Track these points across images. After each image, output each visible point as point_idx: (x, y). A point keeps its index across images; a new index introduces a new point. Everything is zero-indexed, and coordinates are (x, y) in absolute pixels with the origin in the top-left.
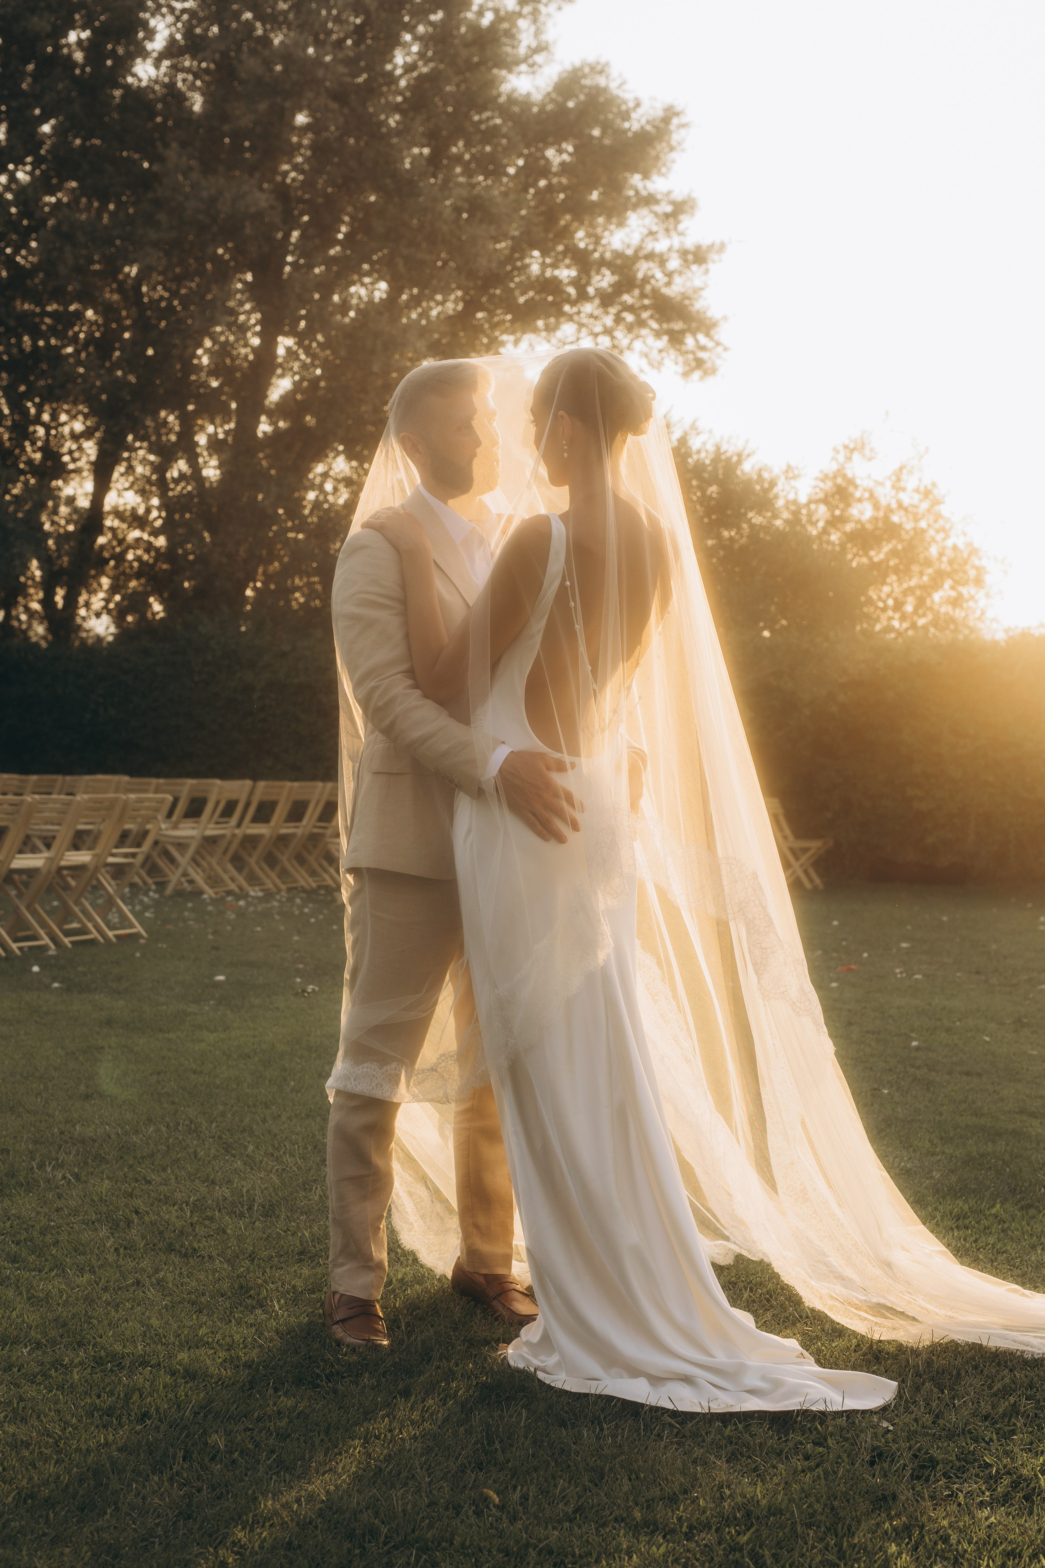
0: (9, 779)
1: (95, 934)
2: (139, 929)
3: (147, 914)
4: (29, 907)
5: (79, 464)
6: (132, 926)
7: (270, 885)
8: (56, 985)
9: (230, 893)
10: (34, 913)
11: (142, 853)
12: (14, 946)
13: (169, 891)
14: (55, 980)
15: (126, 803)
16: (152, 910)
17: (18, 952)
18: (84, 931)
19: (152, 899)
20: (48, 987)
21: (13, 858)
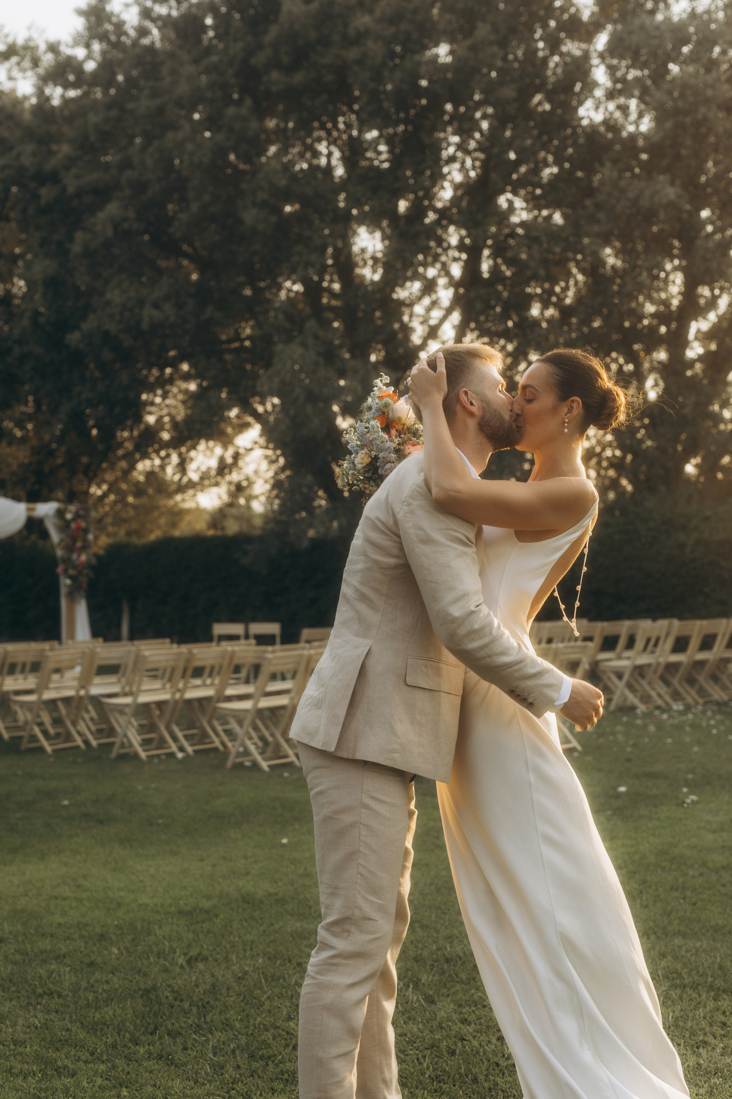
7: (689, 700)
9: (658, 708)
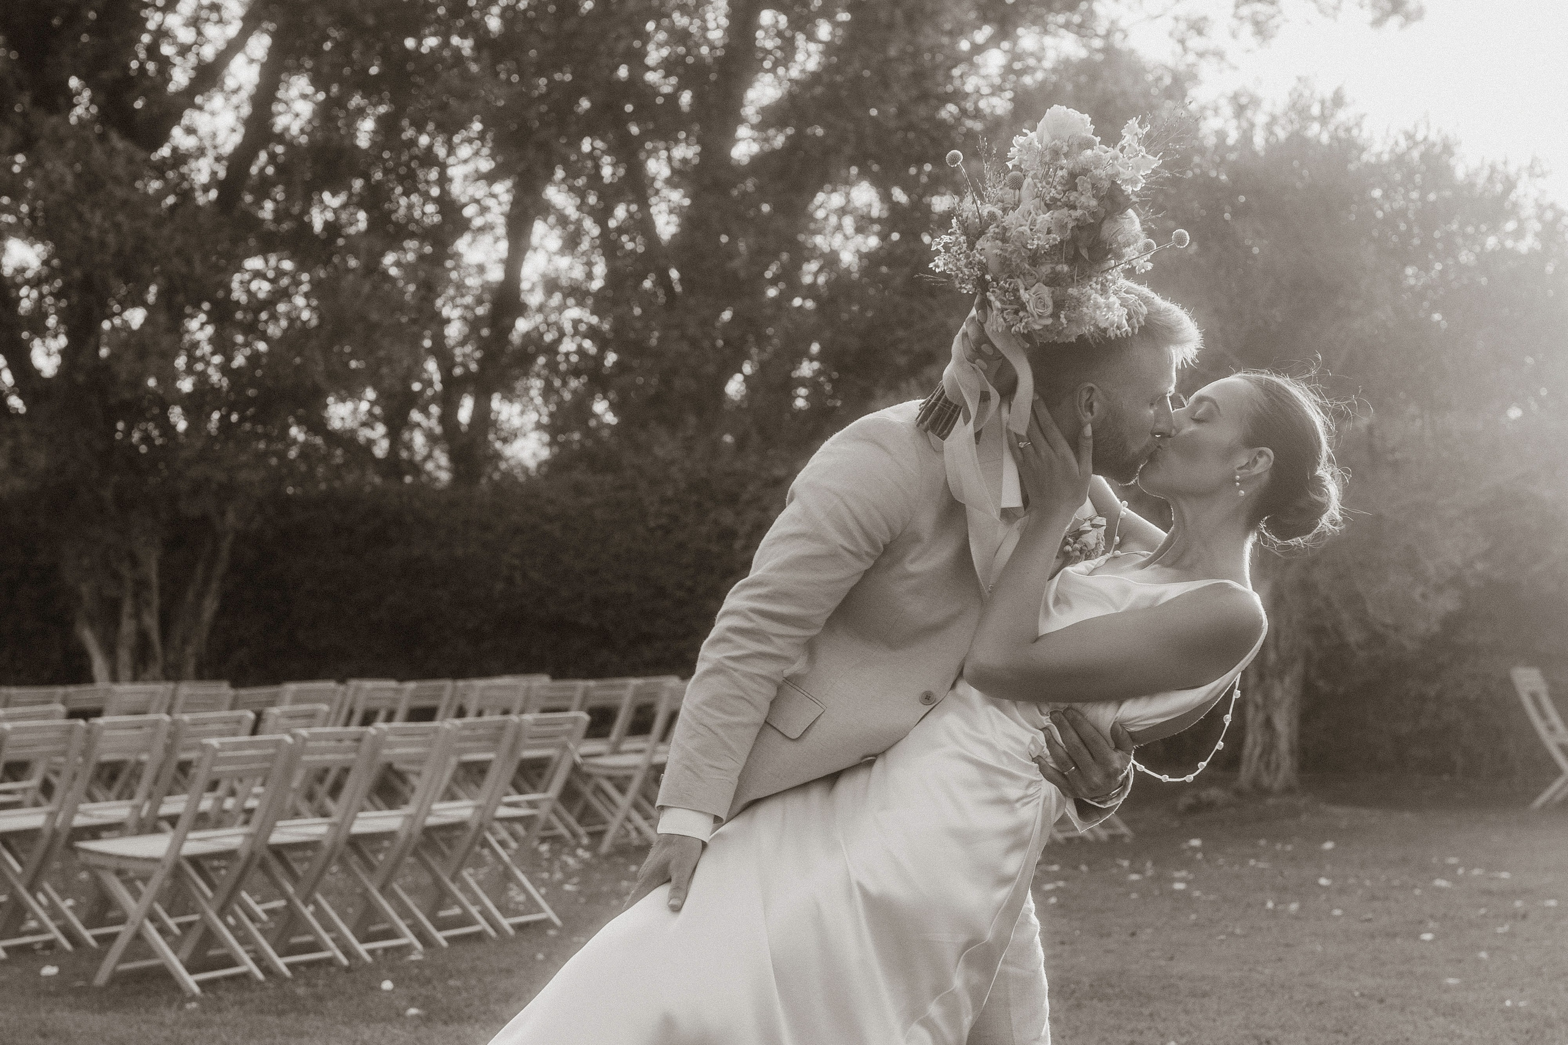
0: (374, 689)
1: (483, 925)
2: (548, 913)
3: (568, 887)
4: (383, 889)
5: (489, 217)
6: (540, 910)
8: (413, 1011)
10: (392, 896)
11: (549, 799)
12: (362, 949)
13: (605, 847)
14: (412, 1001)
15: (519, 727)
16: (575, 880)
17: (368, 958)
18: (465, 920)
19: (582, 861)
20: (400, 1014)
21: (354, 818)
